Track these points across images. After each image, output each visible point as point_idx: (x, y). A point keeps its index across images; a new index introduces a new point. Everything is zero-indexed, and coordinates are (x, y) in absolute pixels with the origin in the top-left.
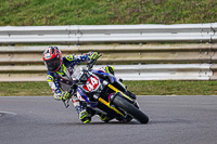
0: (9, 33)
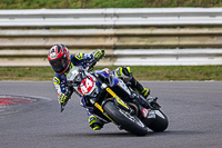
0: (44, 16)
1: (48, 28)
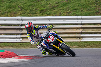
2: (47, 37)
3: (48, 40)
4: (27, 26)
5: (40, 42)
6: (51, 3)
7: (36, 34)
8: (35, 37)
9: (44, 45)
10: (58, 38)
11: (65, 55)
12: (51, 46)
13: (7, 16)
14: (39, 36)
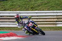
0: (37, 13)
1: (38, 16)
2: (28, 23)
3: (28, 25)
4: (16, 17)
5: (24, 26)
6: (38, 3)
7: (21, 21)
8: (20, 23)
9: (26, 28)
10: (34, 24)
11: (39, 34)
12: (30, 29)
13: (11, 11)
14: (23, 23)
